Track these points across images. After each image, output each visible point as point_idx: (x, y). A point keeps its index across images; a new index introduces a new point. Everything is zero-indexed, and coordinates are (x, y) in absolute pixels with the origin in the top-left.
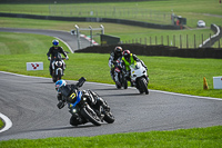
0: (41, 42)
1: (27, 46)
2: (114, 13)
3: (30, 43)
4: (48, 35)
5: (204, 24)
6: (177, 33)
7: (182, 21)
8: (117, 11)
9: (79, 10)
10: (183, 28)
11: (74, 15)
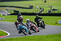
2: (13, 4)
5: (38, 7)
6: (31, 10)
7: (32, 6)
8: (14, 4)
9: (3, 4)
10: (32, 8)
11: (2, 5)
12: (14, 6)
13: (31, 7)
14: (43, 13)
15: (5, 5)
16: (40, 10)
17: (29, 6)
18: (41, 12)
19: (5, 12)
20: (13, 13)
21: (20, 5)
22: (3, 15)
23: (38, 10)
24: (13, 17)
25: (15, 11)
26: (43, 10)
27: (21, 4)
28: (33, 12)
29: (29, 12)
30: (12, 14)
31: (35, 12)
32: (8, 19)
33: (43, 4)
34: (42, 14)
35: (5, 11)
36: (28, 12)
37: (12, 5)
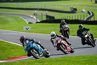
0: (14, 19)
1: (8, 21)
2: (45, 6)
3: (9, 19)
4: (17, 16)
5: (85, 11)
8: (47, 5)
9: (30, 5)
10: (76, 13)
11: (28, 7)
12: (47, 8)
13: (74, 11)
14: (92, 19)
15: (32, 7)
16: (88, 14)
17: (71, 8)
18: (90, 18)
19: (32, 18)
20: (46, 19)
21: (56, 7)
22: (29, 23)
23: (85, 15)
24: (44, 26)
25: (47, 16)
26: (93, 15)
27: (58, 6)
28: (77, 18)
29: (71, 19)
30: (43, 22)
31: (79, 19)
32: (37, 30)
33: (92, 6)
34: (90, 21)
35: (32, 16)
36: (69, 19)
37: (43, 8)
